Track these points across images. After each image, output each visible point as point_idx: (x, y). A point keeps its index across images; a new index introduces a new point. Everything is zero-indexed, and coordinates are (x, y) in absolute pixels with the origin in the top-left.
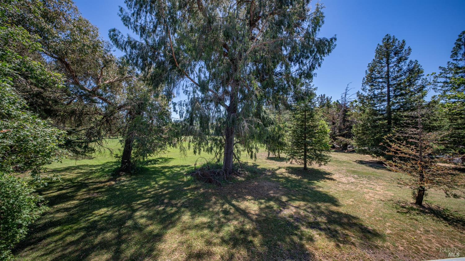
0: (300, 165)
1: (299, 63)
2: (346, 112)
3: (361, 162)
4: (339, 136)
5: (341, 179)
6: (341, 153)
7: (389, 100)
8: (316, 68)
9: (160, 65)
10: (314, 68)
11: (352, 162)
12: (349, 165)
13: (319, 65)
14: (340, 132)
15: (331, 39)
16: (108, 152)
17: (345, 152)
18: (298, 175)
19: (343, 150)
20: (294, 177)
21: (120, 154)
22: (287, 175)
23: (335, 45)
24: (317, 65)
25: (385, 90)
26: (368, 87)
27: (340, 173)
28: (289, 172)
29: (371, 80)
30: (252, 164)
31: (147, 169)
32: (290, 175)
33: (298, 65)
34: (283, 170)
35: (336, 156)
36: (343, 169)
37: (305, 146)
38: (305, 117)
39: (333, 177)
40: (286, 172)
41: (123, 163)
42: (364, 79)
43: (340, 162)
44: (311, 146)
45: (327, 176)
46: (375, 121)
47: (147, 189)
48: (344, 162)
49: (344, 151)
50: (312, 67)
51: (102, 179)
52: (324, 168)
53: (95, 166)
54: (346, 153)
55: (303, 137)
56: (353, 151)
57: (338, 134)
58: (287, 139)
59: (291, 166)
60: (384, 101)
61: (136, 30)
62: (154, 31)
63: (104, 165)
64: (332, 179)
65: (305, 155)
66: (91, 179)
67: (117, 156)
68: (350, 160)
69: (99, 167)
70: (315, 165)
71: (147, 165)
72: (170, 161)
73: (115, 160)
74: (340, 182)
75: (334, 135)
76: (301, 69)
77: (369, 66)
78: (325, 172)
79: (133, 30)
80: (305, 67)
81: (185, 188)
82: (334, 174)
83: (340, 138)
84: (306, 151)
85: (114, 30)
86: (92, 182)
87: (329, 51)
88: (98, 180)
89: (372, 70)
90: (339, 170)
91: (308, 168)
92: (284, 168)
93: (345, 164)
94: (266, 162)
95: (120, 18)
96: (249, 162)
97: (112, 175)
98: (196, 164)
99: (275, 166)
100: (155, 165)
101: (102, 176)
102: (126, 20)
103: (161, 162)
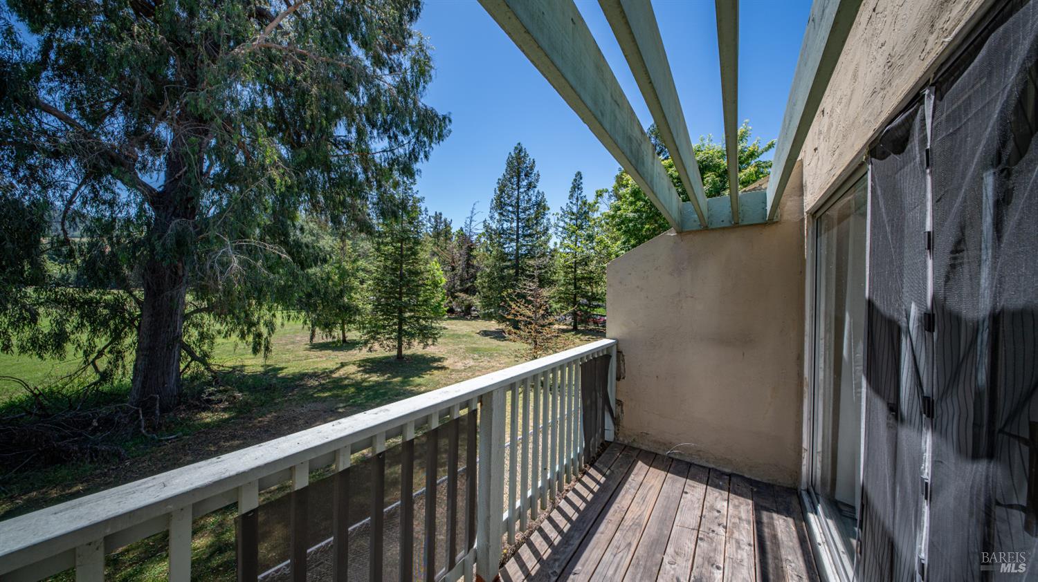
0: (390, 350)
1: (389, 137)
2: (471, 250)
3: (486, 333)
4: (461, 291)
5: (456, 364)
6: (462, 321)
7: (518, 242)
8: (420, 161)
10: (416, 159)
11: (474, 334)
12: (469, 339)
13: (427, 157)
14: (461, 285)
15: (444, 118)
17: (467, 319)
18: (383, 373)
19: (464, 315)
20: (375, 378)
22: (359, 377)
23: (450, 131)
24: (422, 155)
25: (514, 224)
26: (497, 216)
27: (456, 354)
28: (365, 371)
29: (500, 205)
30: (262, 369)
32: (367, 376)
33: (386, 140)
34: (352, 369)
35: (454, 327)
36: (460, 348)
37: (401, 312)
38: (401, 251)
39: (445, 363)
40: (359, 371)
42: (492, 201)
43: (459, 336)
44: (412, 311)
45: (435, 365)
46: (502, 270)
48: (464, 336)
49: (466, 317)
50: (413, 156)
52: (432, 350)
54: (469, 320)
55: (397, 292)
56: (477, 318)
57: (459, 288)
58: (363, 298)
59: (372, 355)
60: (512, 240)
64: (443, 368)
65: (400, 331)
68: (472, 331)
70: (416, 348)
74: (453, 370)
75: (453, 291)
76: (392, 151)
77: (498, 183)
80: (401, 151)
82: (446, 359)
83: (462, 295)
84: (402, 321)
87: (441, 137)
89: (502, 191)
90: (455, 350)
91: (405, 355)
92: (354, 364)
93: (465, 340)
94: (307, 358)
96: (250, 364)
99: (332, 363)
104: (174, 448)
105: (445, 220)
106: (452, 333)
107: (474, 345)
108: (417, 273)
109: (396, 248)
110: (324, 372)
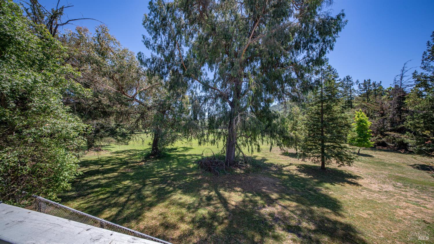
0: (315, 163)
2: (404, 99)
3: (422, 168)
4: (391, 131)
5: (371, 185)
6: (393, 154)
8: (327, 52)
9: (175, 72)
10: (324, 53)
11: (404, 166)
12: (397, 169)
13: (331, 48)
14: (392, 126)
17: (400, 153)
18: (309, 174)
19: (398, 149)
20: (303, 175)
21: (152, 142)
22: (295, 172)
23: (344, 22)
27: (375, 177)
28: (299, 171)
30: (261, 158)
31: (170, 155)
32: (299, 173)
33: (306, 52)
34: (294, 167)
35: (383, 157)
36: (382, 174)
37: (323, 142)
39: (360, 182)
40: (296, 170)
41: (153, 149)
42: (425, 53)
43: (384, 164)
44: (329, 142)
45: (350, 180)
47: (162, 171)
48: (391, 165)
49: (400, 151)
50: (322, 52)
51: (138, 160)
53: (138, 151)
54: (403, 153)
57: (389, 128)
59: (305, 163)
61: (154, 50)
62: (167, 47)
63: (145, 150)
64: (357, 184)
65: (323, 152)
66: (132, 159)
67: (149, 144)
68: (404, 163)
69: (141, 152)
70: (333, 164)
71: (170, 152)
72: (189, 151)
73: (149, 147)
74: (365, 189)
75: (382, 130)
76: (309, 56)
78: (350, 174)
79: (152, 50)
81: (188, 174)
82: (363, 179)
83: (392, 133)
84: (323, 147)
85: (140, 53)
86: (132, 162)
88: (135, 161)
90: (376, 174)
91: (328, 168)
92: (296, 165)
93: (390, 168)
94: (278, 158)
95: (143, 43)
96: (259, 156)
97: (145, 158)
98: (202, 154)
99: (287, 162)
100: (177, 153)
101: (139, 158)
102: (147, 44)
103: (183, 151)
104: (227, 177)
105: (374, 84)
106: (378, 161)
107: (400, 175)
108: (332, 119)
109: (319, 106)
110: (281, 166)
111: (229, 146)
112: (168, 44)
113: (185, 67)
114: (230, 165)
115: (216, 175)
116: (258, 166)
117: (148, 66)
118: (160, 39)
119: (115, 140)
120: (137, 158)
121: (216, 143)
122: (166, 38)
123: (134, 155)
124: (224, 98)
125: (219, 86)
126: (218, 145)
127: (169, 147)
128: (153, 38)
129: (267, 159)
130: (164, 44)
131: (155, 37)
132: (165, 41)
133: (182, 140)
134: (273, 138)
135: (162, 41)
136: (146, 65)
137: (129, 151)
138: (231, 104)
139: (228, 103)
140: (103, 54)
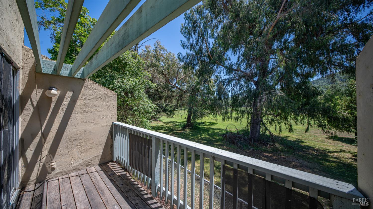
9: (203, 62)
16: (180, 115)
21: (187, 117)
22: (348, 161)
31: (199, 128)
34: (347, 155)
40: (351, 158)
41: (188, 122)
47: (195, 138)
51: (179, 129)
53: (178, 123)
62: (197, 44)
63: (182, 122)
66: (175, 128)
67: (185, 118)
69: (180, 123)
71: (200, 125)
72: (214, 125)
73: (185, 120)
81: (215, 143)
85: (179, 53)
88: (177, 129)
94: (322, 141)
95: (181, 46)
96: (293, 137)
97: (183, 128)
98: (226, 129)
99: (335, 148)
100: (205, 126)
101: (179, 128)
102: (183, 46)
103: (209, 125)
104: (251, 152)
110: (324, 151)
111: (253, 123)
112: (198, 41)
113: (211, 56)
114: (255, 141)
115: (239, 148)
116: (289, 147)
117: (184, 61)
118: (192, 39)
119: (166, 114)
120: (177, 128)
121: (239, 120)
122: (196, 37)
123: (176, 125)
124: (248, 78)
125: (242, 67)
126: (241, 122)
127: (199, 121)
128: (187, 40)
129: (303, 141)
130: (195, 42)
131: (189, 39)
132: (195, 40)
133: (208, 116)
134: (313, 118)
135: (193, 40)
136: (183, 61)
137: (173, 122)
138: (256, 83)
139: (252, 83)
140: (158, 60)
